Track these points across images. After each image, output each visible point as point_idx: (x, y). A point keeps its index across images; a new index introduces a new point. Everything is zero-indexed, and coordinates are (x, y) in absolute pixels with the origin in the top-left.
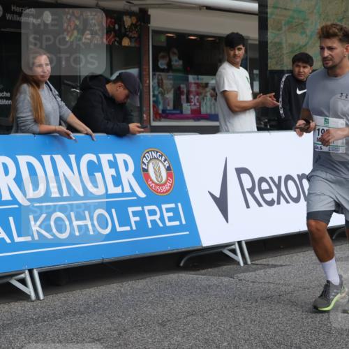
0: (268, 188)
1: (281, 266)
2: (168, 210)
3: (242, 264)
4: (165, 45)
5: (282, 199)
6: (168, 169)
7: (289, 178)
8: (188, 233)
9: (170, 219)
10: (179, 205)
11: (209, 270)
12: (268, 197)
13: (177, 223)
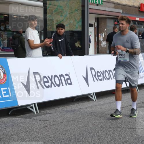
0: (47, 80)
1: (52, 113)
2: (4, 91)
3: (35, 113)
4: (3, 20)
5: (53, 85)
6: (4, 73)
7: (56, 76)
8: (12, 100)
9: (5, 94)
10: (9, 88)
11: (21, 116)
12: (47, 84)
13: (8, 96)
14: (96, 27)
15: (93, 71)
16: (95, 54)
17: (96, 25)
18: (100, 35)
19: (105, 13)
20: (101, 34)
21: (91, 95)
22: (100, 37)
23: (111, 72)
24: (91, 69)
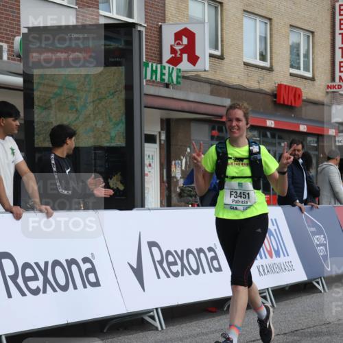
14: (162, 142)
15: (155, 250)
16: (162, 205)
17: (163, 137)
18: (173, 163)
19: (186, 106)
20: (177, 161)
21: (152, 313)
22: (173, 169)
23: (202, 255)
24: (152, 244)
